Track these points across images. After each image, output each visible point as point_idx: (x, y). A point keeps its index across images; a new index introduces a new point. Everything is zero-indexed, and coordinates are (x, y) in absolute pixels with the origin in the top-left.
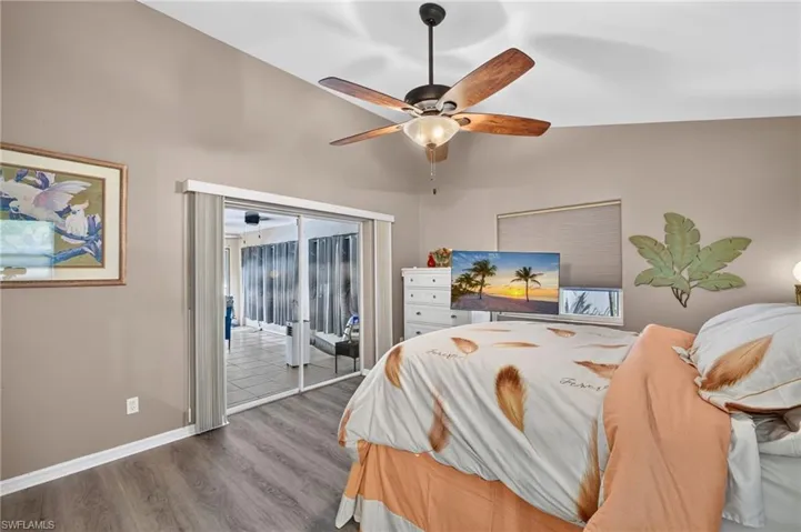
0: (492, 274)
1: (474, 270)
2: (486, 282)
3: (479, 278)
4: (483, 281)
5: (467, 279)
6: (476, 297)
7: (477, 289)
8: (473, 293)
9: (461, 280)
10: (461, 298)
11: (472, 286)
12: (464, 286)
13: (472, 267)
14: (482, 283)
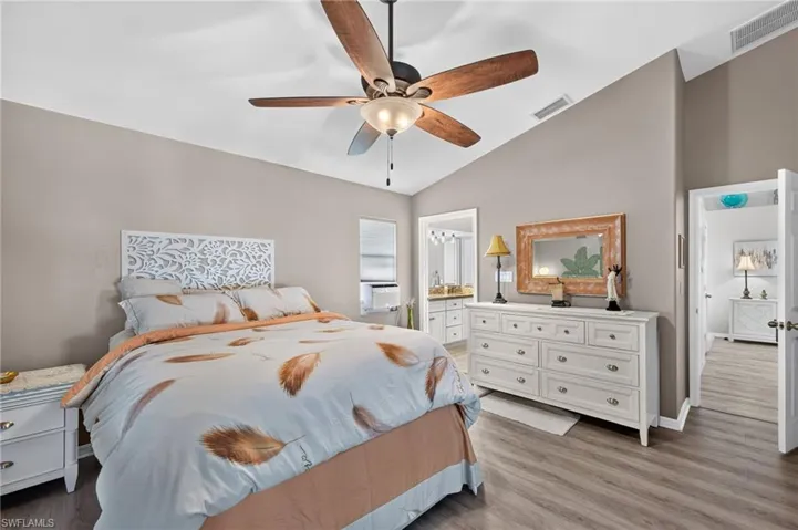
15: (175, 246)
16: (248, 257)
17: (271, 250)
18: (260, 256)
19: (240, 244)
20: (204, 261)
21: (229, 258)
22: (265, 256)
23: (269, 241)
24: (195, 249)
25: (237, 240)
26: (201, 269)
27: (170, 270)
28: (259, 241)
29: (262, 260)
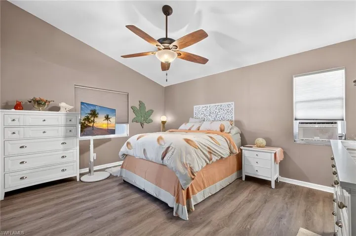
0: (97, 117)
1: (91, 114)
2: (95, 121)
3: (92, 119)
4: (94, 120)
5: (87, 119)
6: (91, 128)
7: (91, 125)
8: (90, 126)
9: (85, 120)
10: (85, 130)
11: (90, 123)
12: (86, 123)
13: (90, 112)
14: (93, 121)
15: (203, 109)
16: (224, 110)
17: (233, 106)
18: (228, 109)
19: (221, 105)
20: (210, 113)
21: (217, 111)
22: (230, 109)
23: (231, 103)
24: (208, 109)
25: (220, 104)
26: (210, 115)
27: (202, 116)
28: (228, 103)
29: (229, 111)
